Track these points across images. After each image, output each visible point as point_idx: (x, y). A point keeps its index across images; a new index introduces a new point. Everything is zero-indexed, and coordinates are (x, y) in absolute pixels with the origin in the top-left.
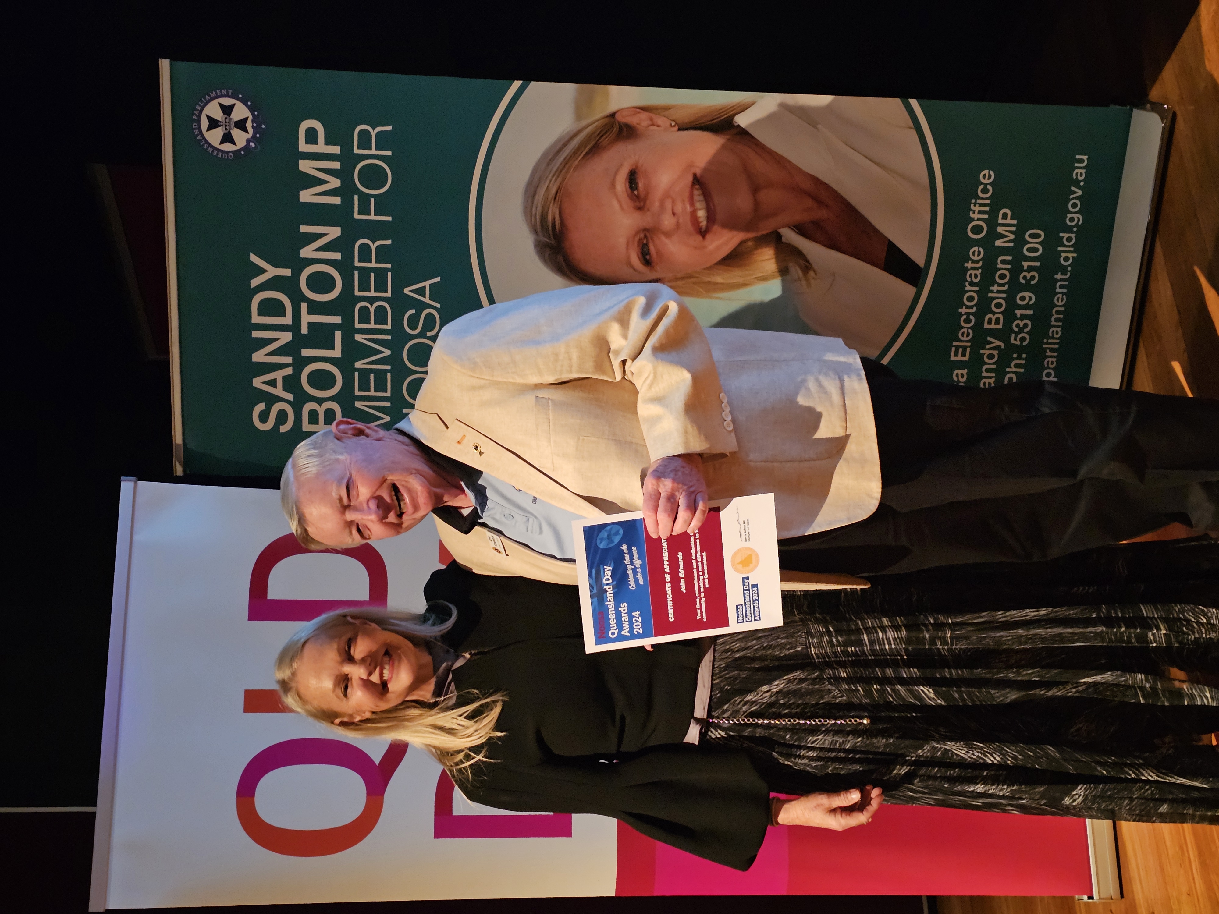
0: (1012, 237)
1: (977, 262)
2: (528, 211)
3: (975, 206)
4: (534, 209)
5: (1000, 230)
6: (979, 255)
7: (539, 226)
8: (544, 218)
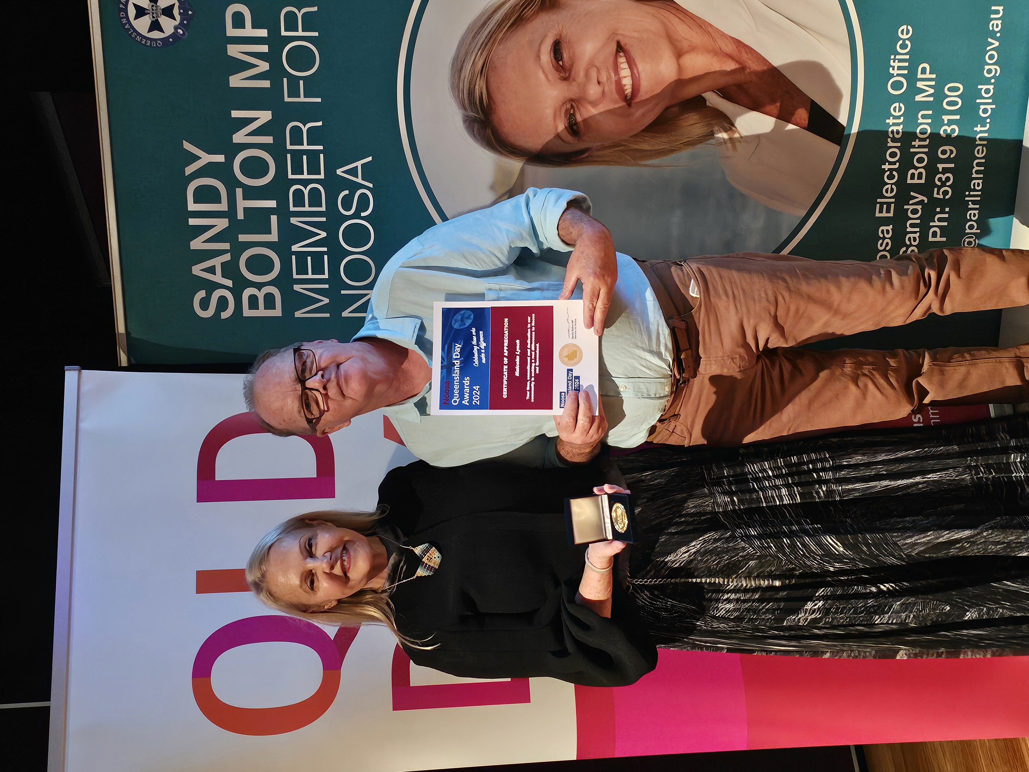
0: (932, 91)
1: (899, 117)
2: (455, 87)
3: (894, 62)
4: (461, 85)
5: (920, 85)
6: (900, 110)
7: (466, 102)
8: (471, 93)
